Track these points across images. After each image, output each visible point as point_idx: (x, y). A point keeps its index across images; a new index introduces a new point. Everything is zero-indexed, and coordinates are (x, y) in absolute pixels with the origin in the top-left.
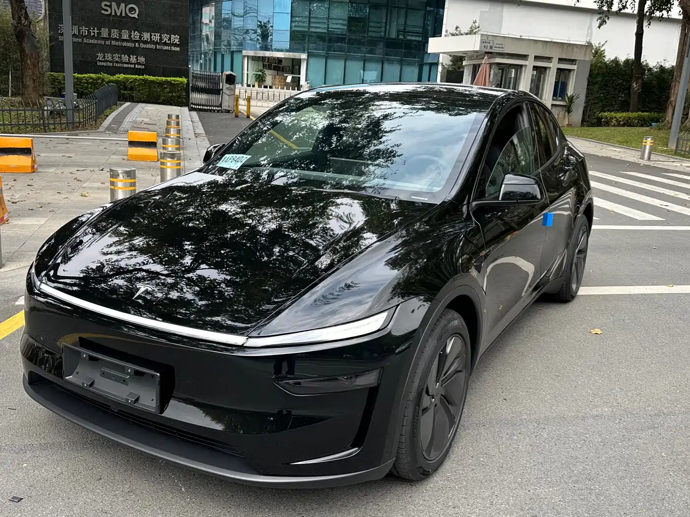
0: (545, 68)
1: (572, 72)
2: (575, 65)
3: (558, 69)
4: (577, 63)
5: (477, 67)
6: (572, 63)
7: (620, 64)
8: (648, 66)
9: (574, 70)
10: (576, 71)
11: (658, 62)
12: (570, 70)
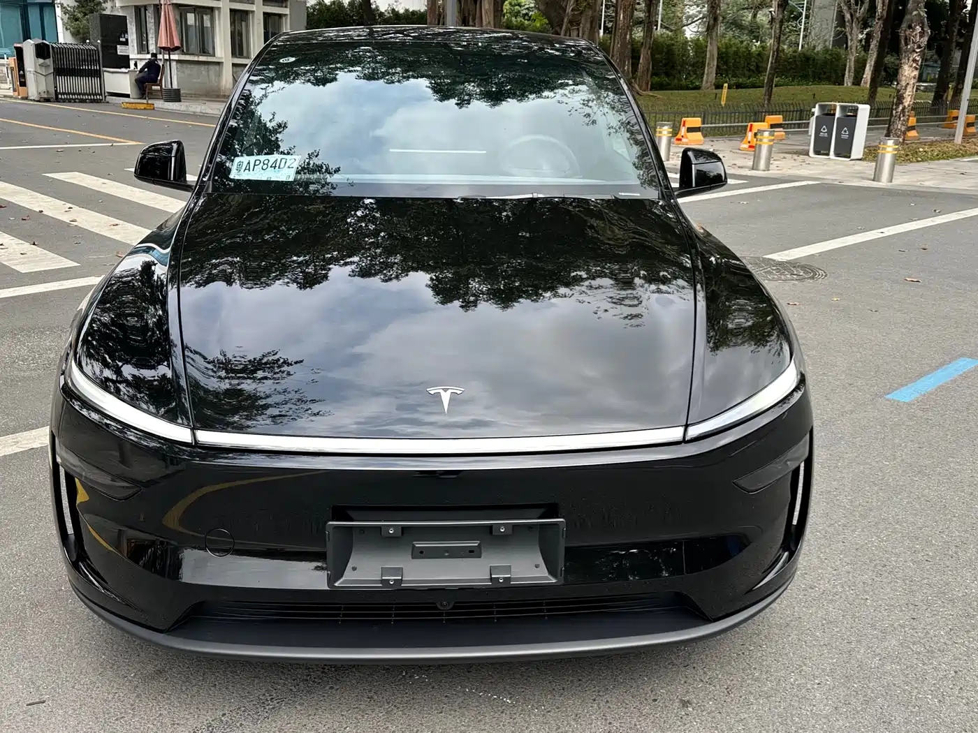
0: (247, 12)
1: (284, 18)
2: (286, 7)
3: (264, 13)
4: (289, 6)
5: (143, 10)
6: (280, 4)
7: (344, 7)
8: (378, 10)
9: (286, 15)
10: (289, 16)
11: (389, 5)
12: (280, 16)
